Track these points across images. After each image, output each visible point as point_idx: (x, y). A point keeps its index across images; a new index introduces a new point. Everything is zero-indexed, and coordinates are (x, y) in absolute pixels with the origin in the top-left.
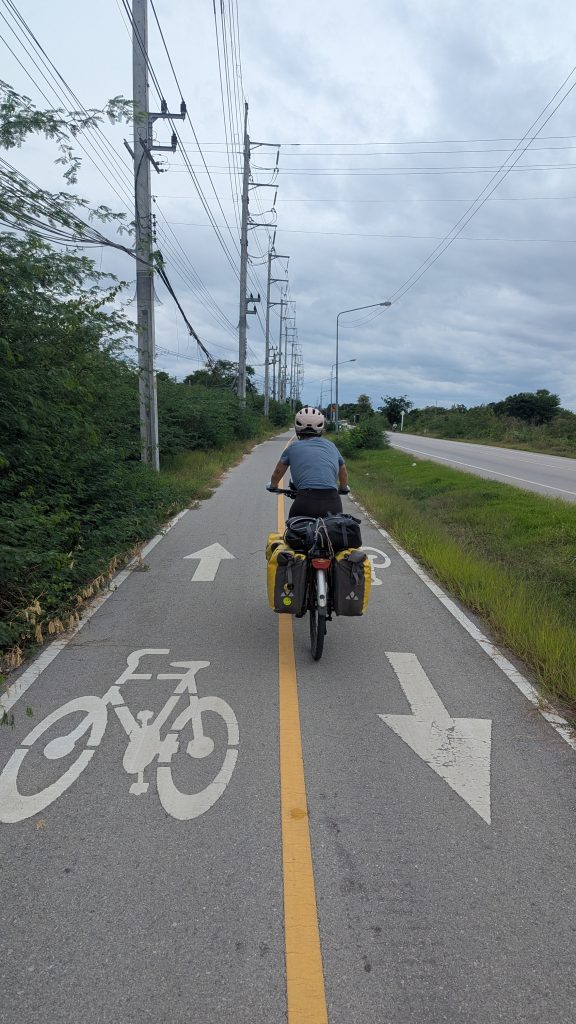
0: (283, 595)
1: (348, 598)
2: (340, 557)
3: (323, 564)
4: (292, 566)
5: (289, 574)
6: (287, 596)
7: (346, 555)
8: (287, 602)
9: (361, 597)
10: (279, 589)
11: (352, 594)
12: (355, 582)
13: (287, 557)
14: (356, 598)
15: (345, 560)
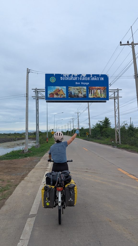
0: (46, 202)
1: (69, 200)
2: (66, 186)
3: (60, 189)
4: (49, 191)
5: (48, 194)
6: (48, 202)
7: (68, 185)
8: (48, 204)
9: (74, 200)
10: (45, 200)
11: (71, 199)
12: (71, 195)
13: (47, 188)
14: (72, 200)
15: (68, 187)
